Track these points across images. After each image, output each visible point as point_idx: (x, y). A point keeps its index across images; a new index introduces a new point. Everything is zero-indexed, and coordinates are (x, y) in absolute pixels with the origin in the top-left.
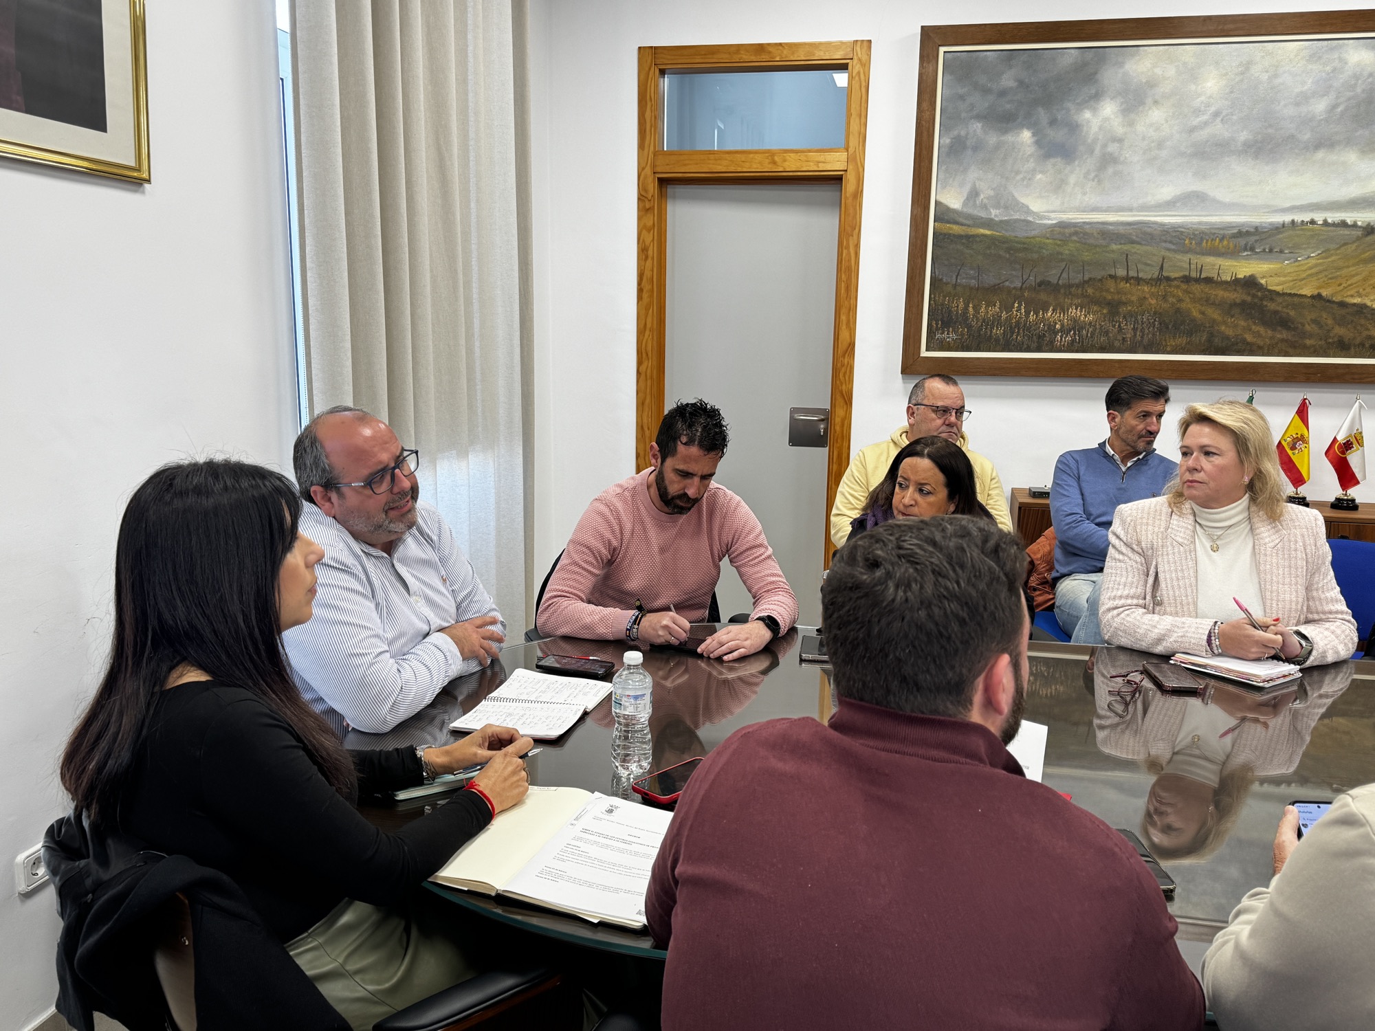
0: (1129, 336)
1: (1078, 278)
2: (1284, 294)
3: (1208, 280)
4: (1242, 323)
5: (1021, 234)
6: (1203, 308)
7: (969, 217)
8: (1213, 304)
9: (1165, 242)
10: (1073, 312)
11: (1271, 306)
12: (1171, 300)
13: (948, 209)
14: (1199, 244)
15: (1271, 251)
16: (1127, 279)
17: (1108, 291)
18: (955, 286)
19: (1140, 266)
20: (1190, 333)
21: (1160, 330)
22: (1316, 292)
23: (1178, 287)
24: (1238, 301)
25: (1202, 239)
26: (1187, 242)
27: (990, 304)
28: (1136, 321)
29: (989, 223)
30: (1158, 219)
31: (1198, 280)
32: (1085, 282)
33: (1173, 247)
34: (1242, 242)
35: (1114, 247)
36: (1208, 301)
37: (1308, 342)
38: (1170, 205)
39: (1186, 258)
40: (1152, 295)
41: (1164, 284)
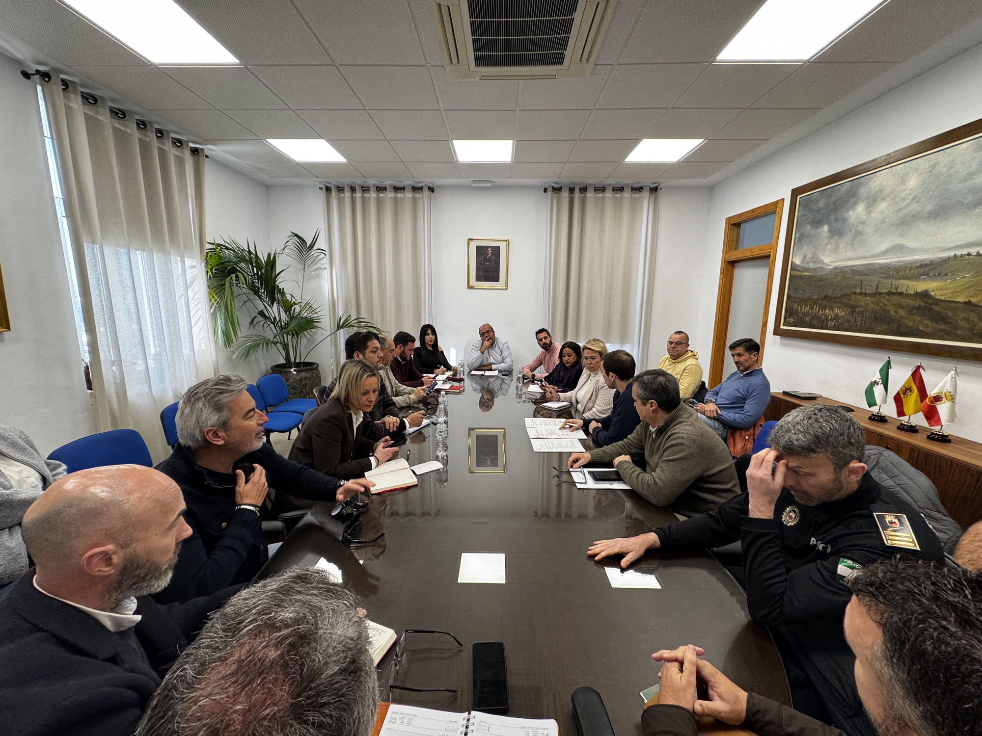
0: (859, 323)
1: (839, 294)
2: (945, 301)
3: (901, 294)
4: (918, 319)
5: (820, 274)
6: (896, 310)
7: (803, 268)
8: (902, 307)
9: (880, 273)
10: (837, 311)
11: (937, 309)
12: (881, 305)
13: (796, 265)
14: (897, 273)
15: (939, 275)
16: (861, 294)
17: (852, 300)
18: (795, 298)
19: (867, 287)
20: (889, 323)
21: (874, 321)
22: (967, 300)
23: (884, 298)
24: (917, 305)
25: (899, 270)
26: (891, 273)
27: (806, 306)
28: (863, 316)
29: (808, 270)
30: (878, 262)
31: (895, 294)
32: (842, 296)
33: (884, 276)
34: (922, 270)
35: (857, 277)
36: (900, 306)
37: (959, 332)
38: (885, 253)
39: (889, 281)
40: (872, 302)
41: (878, 296)
